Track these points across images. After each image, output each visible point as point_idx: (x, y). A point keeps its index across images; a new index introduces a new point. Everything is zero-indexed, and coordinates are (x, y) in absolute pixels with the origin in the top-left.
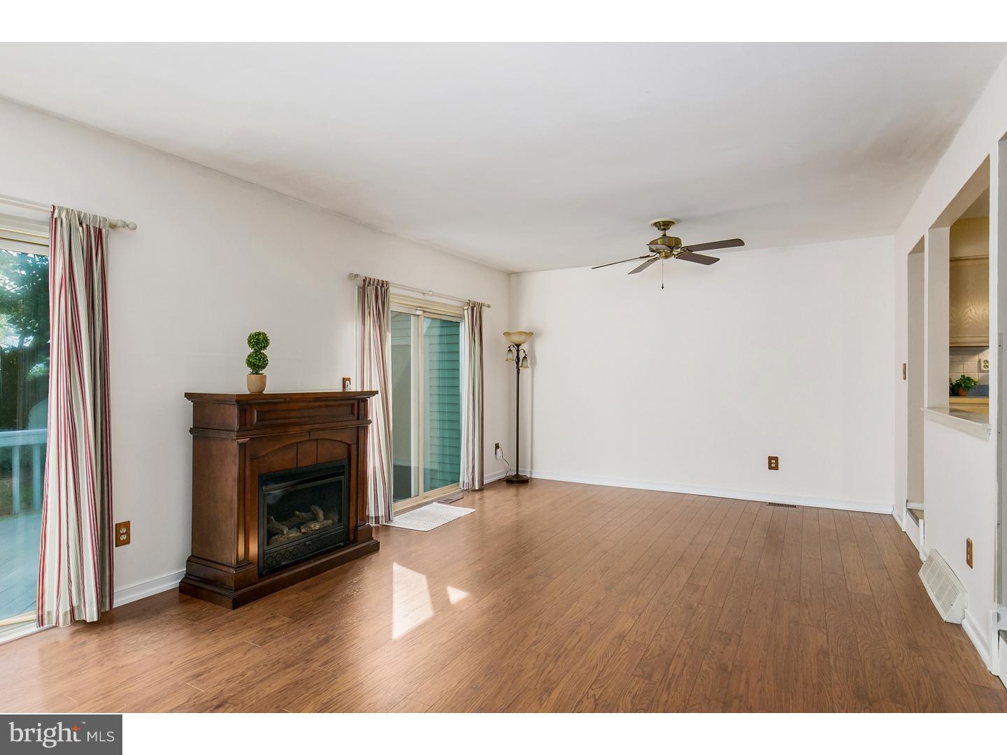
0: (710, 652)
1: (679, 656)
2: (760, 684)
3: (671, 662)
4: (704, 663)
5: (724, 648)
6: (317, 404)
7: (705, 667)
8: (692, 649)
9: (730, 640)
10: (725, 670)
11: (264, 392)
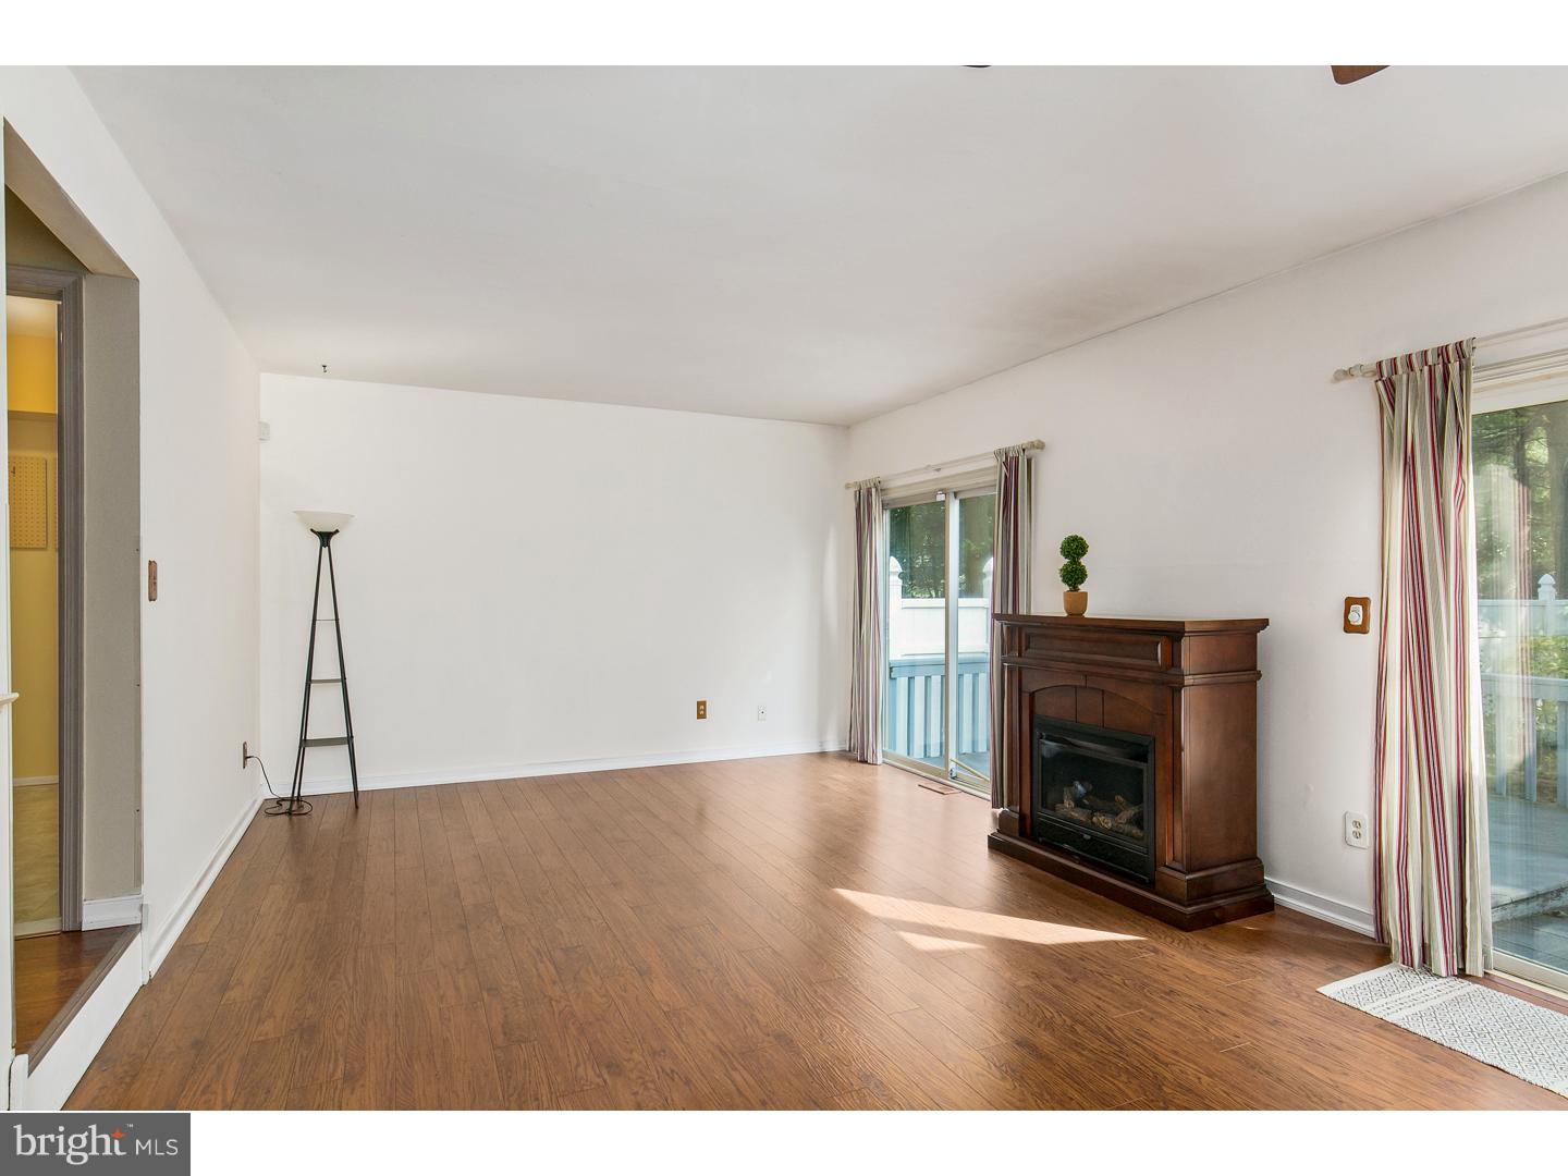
0: (520, 1003)
1: (554, 983)
2: (442, 992)
3: (558, 972)
4: (519, 987)
5: (506, 1016)
6: (1096, 636)
7: (516, 983)
8: (545, 996)
9: (505, 1034)
10: (489, 990)
11: (1086, 615)
